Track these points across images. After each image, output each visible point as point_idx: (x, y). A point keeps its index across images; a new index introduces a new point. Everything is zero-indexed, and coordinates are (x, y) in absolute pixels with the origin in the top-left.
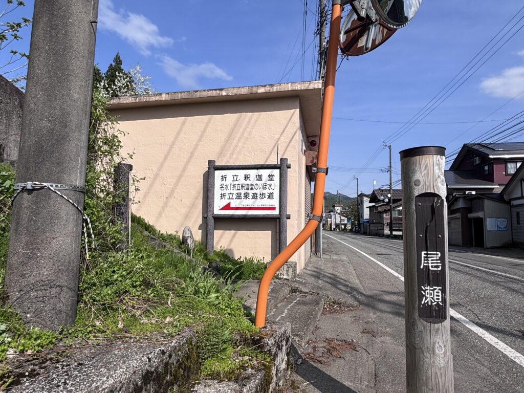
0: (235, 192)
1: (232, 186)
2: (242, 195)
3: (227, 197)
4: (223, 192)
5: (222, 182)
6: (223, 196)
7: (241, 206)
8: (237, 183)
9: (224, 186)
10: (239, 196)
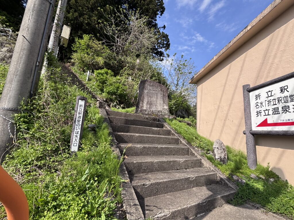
0: (271, 108)
1: (267, 103)
2: (280, 109)
3: (263, 113)
4: (258, 110)
5: (257, 101)
6: (258, 113)
7: (280, 122)
8: (272, 98)
9: (259, 104)
10: (276, 111)
